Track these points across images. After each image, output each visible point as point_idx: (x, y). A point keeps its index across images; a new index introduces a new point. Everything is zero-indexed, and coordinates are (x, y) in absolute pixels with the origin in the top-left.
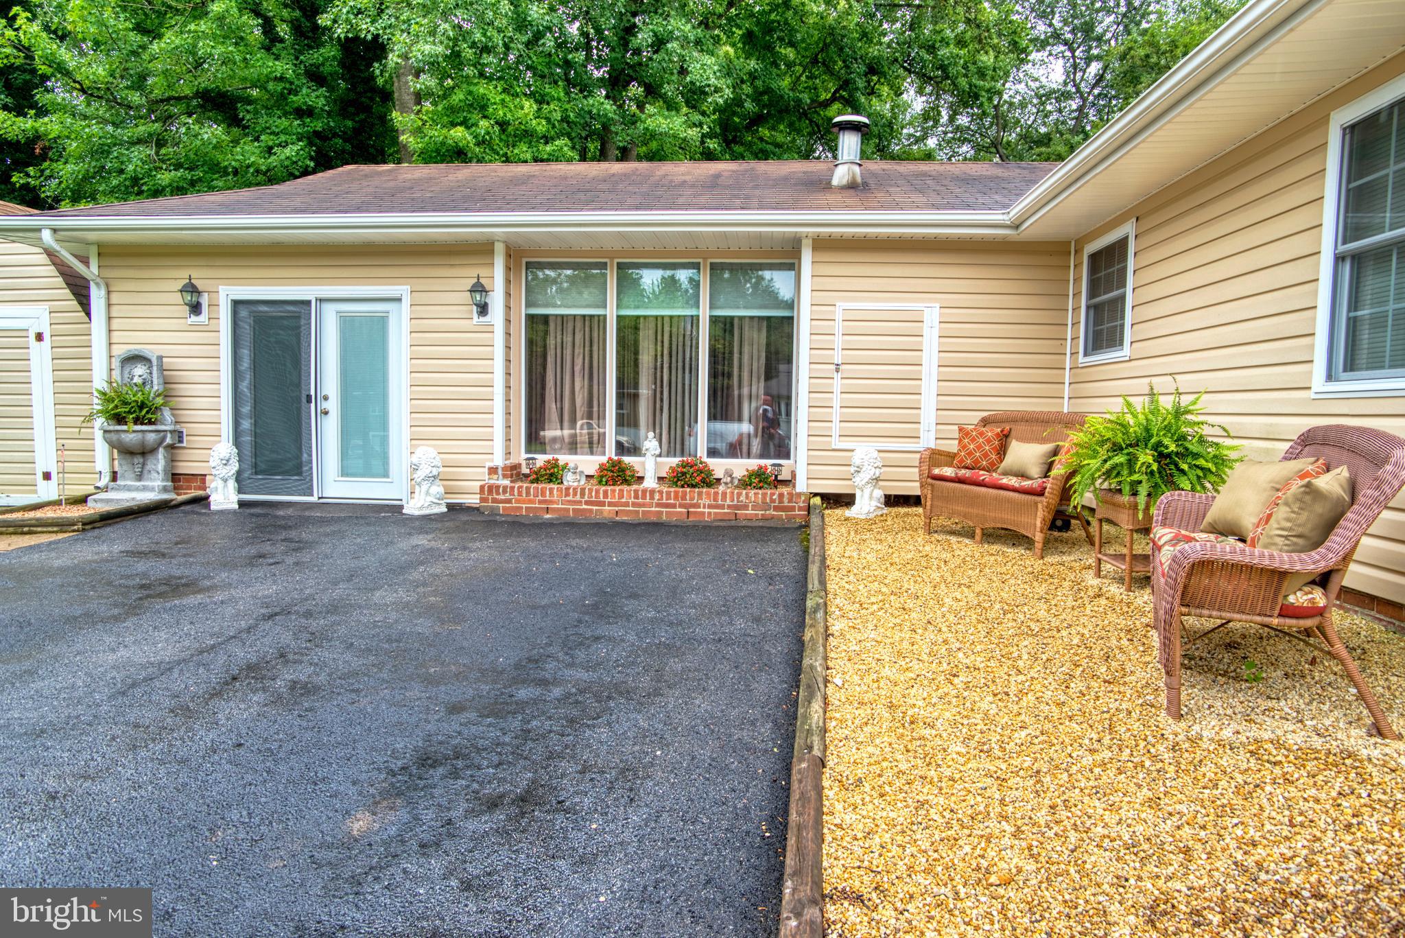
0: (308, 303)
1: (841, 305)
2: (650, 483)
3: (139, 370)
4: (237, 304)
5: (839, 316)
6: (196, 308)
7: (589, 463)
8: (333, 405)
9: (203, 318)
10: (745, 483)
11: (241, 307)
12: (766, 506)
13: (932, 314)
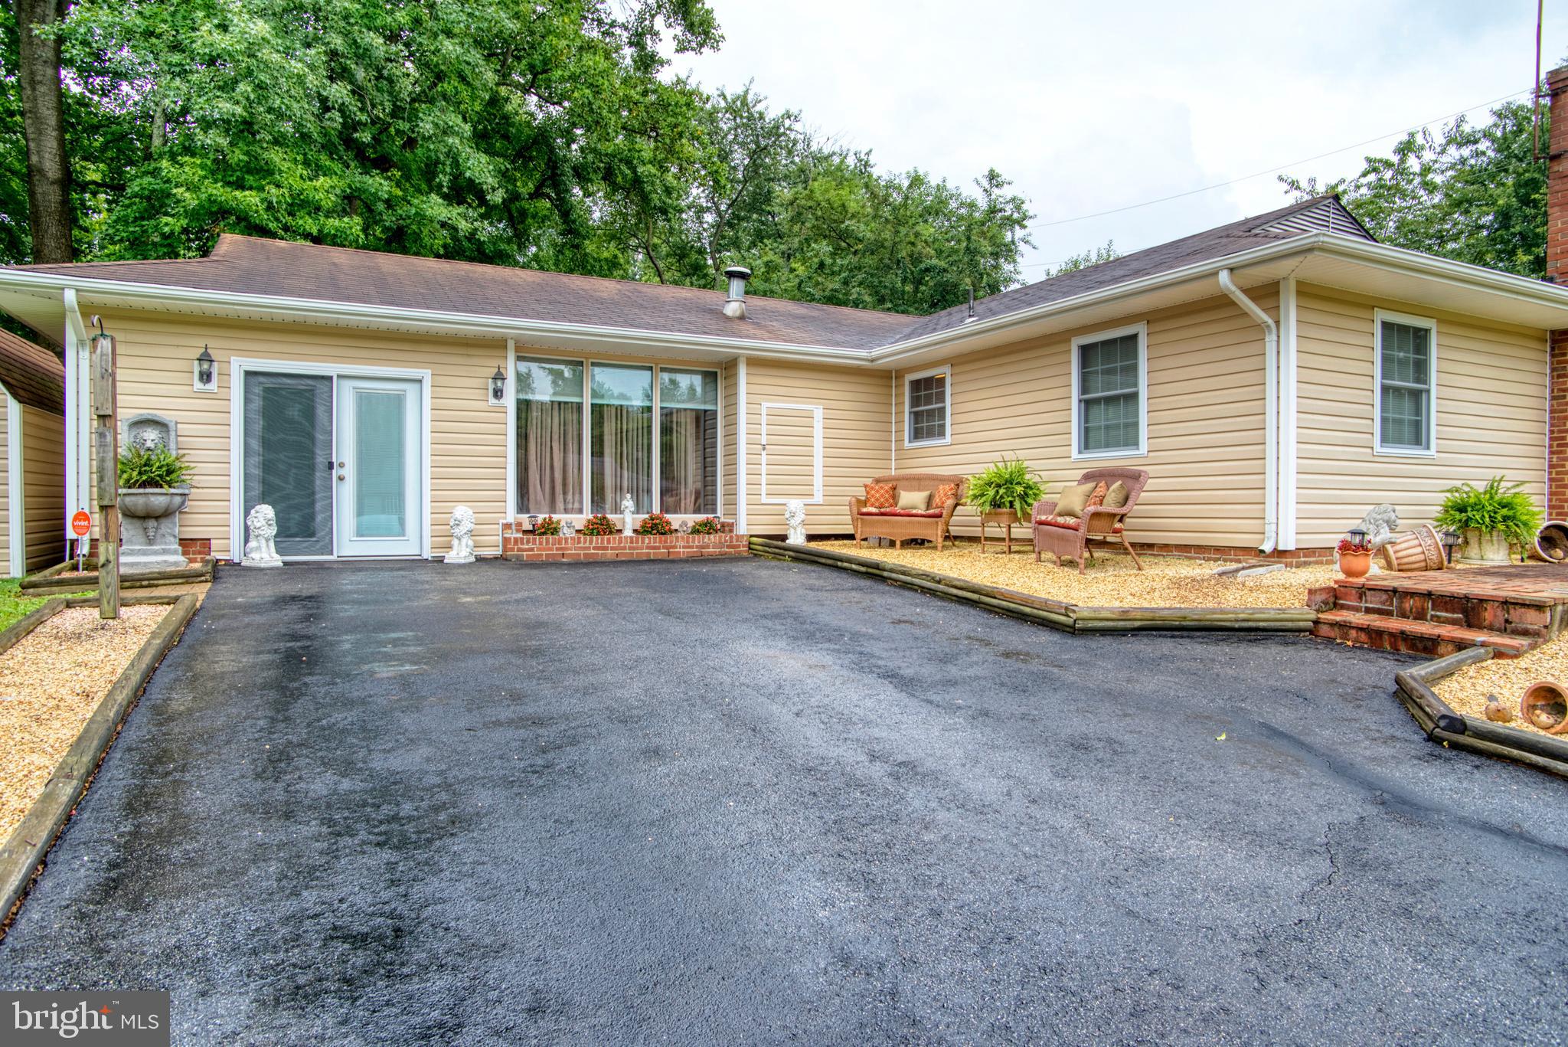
0: (330, 378)
1: (765, 405)
2: (628, 533)
3: (151, 436)
4: (249, 374)
5: (764, 412)
6: (206, 377)
7: (580, 520)
8: (350, 471)
9: (213, 386)
10: (696, 531)
11: (254, 380)
12: (721, 545)
13: (819, 413)
